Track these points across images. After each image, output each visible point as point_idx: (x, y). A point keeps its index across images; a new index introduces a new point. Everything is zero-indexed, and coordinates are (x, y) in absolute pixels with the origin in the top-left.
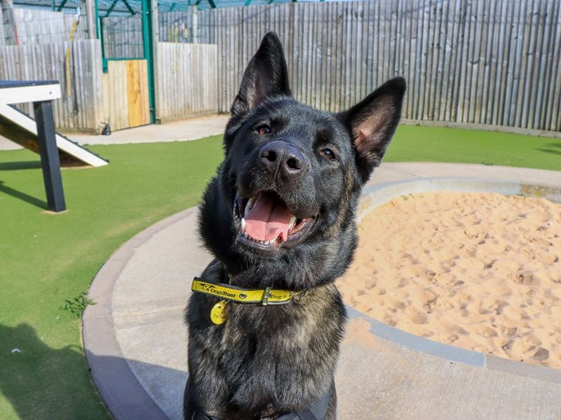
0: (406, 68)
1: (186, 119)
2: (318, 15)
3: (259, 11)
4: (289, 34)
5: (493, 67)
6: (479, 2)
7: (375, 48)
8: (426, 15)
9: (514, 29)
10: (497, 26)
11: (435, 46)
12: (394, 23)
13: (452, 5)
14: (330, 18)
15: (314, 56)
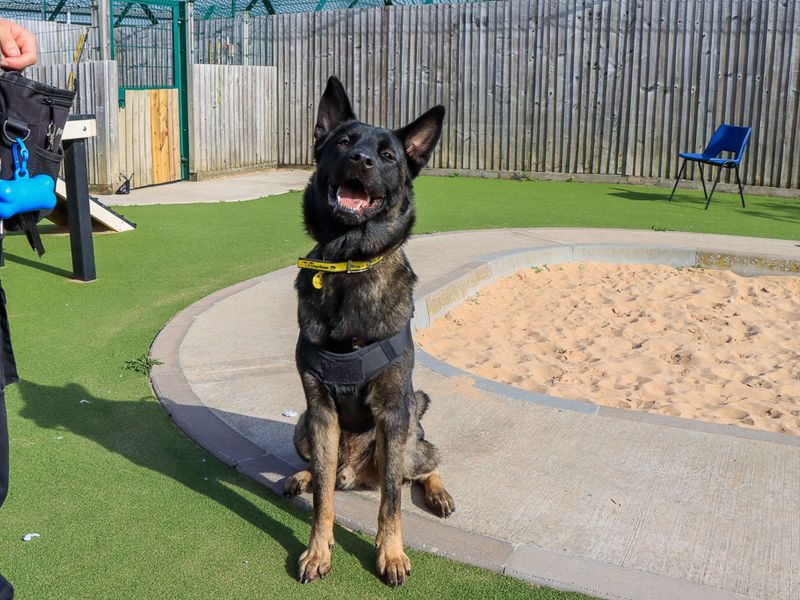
0: (551, 98)
1: (232, 174)
2: (422, 23)
3: (337, 18)
4: (381, 51)
5: (676, 94)
6: (654, 3)
7: (506, 71)
8: (578, 21)
9: (705, 41)
10: (680, 36)
11: (592, 66)
12: (531, 34)
13: (614, 7)
14: (440, 28)
15: (418, 82)
